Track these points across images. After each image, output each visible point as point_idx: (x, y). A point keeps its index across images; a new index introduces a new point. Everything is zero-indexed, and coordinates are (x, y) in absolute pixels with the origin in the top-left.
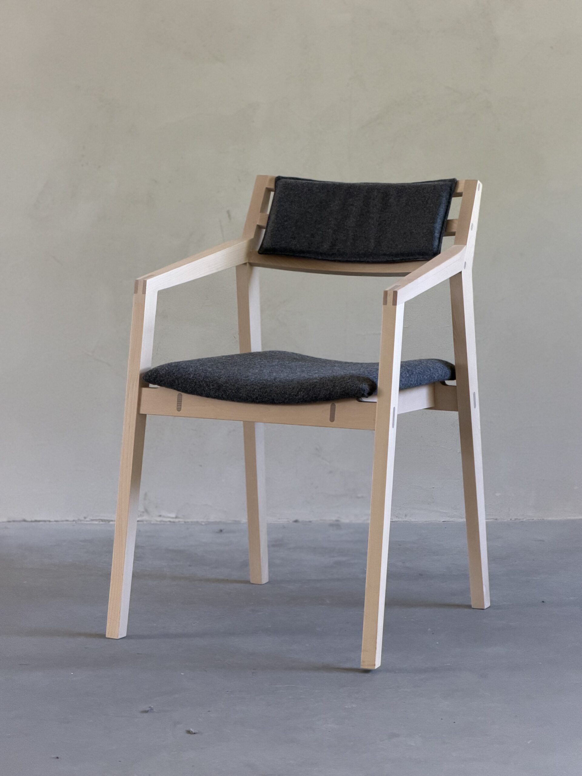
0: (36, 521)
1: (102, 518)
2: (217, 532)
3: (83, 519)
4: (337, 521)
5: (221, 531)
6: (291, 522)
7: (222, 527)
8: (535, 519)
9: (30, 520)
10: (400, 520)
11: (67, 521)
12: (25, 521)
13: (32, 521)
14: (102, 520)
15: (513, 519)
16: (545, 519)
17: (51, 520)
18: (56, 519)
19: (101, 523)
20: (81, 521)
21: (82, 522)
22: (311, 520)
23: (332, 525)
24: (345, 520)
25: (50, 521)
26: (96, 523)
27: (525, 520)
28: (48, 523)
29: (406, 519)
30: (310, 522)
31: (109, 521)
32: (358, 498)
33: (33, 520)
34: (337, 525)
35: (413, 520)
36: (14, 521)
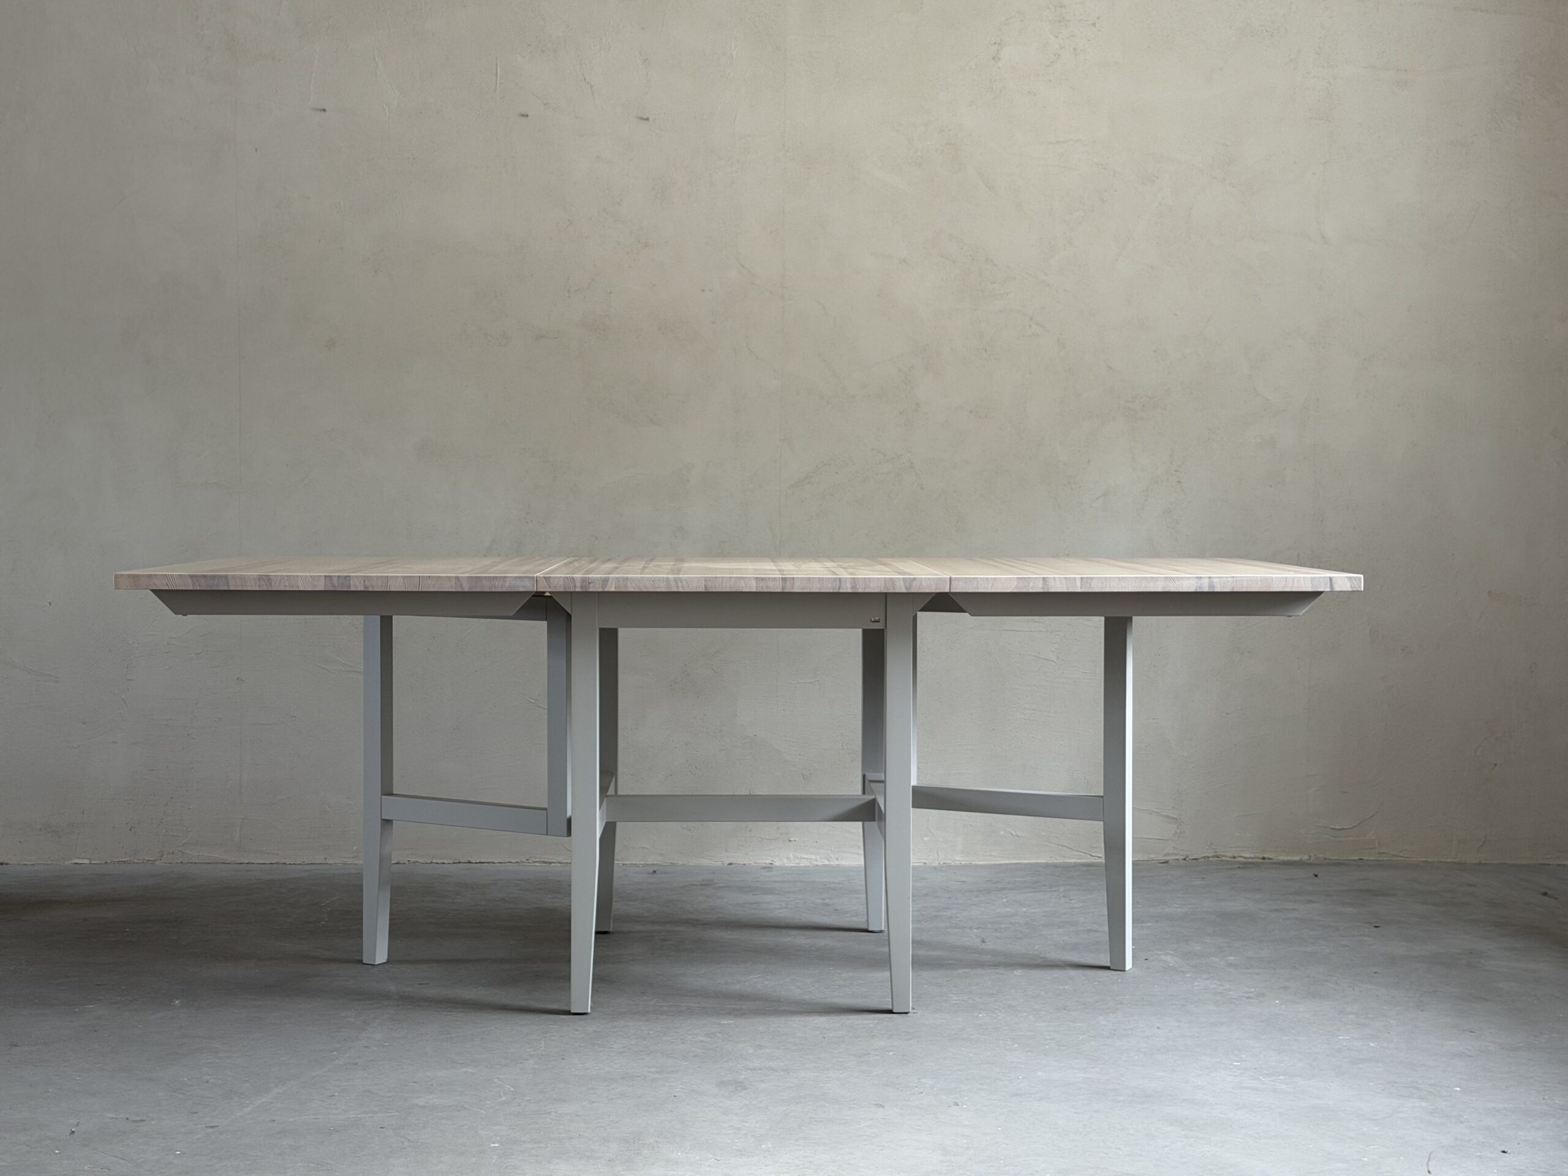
0: (480, 863)
1: (543, 860)
2: (652, 873)
3: (525, 861)
4: (771, 864)
5: (655, 872)
6: (726, 864)
7: (655, 868)
8: (963, 863)
9: (474, 862)
10: (832, 863)
11: (510, 862)
12: (470, 862)
13: (476, 863)
14: (544, 862)
15: (941, 863)
16: (973, 863)
17: (495, 861)
18: (500, 861)
19: (542, 864)
20: (524, 862)
21: (525, 864)
22: (744, 863)
23: (764, 868)
24: (777, 863)
25: (493, 863)
26: (538, 864)
27: (953, 864)
28: (492, 864)
29: (837, 863)
30: (744, 864)
31: (550, 863)
32: (790, 841)
33: (478, 861)
34: (769, 868)
35: (845, 863)
36: (459, 863)
